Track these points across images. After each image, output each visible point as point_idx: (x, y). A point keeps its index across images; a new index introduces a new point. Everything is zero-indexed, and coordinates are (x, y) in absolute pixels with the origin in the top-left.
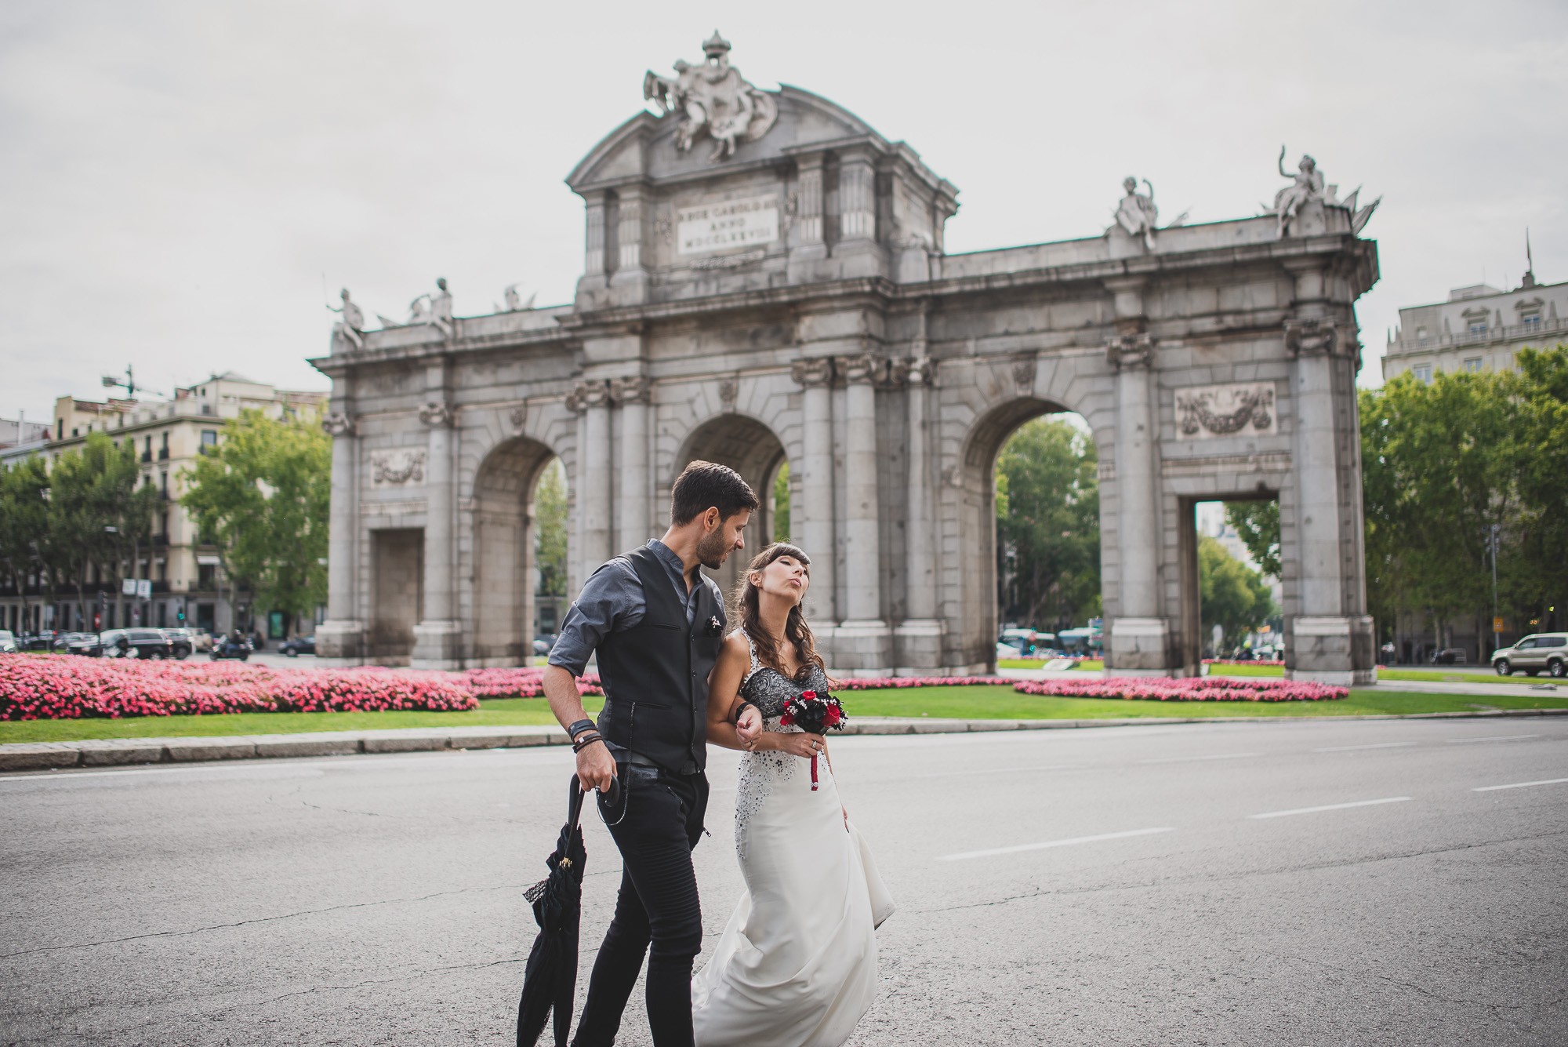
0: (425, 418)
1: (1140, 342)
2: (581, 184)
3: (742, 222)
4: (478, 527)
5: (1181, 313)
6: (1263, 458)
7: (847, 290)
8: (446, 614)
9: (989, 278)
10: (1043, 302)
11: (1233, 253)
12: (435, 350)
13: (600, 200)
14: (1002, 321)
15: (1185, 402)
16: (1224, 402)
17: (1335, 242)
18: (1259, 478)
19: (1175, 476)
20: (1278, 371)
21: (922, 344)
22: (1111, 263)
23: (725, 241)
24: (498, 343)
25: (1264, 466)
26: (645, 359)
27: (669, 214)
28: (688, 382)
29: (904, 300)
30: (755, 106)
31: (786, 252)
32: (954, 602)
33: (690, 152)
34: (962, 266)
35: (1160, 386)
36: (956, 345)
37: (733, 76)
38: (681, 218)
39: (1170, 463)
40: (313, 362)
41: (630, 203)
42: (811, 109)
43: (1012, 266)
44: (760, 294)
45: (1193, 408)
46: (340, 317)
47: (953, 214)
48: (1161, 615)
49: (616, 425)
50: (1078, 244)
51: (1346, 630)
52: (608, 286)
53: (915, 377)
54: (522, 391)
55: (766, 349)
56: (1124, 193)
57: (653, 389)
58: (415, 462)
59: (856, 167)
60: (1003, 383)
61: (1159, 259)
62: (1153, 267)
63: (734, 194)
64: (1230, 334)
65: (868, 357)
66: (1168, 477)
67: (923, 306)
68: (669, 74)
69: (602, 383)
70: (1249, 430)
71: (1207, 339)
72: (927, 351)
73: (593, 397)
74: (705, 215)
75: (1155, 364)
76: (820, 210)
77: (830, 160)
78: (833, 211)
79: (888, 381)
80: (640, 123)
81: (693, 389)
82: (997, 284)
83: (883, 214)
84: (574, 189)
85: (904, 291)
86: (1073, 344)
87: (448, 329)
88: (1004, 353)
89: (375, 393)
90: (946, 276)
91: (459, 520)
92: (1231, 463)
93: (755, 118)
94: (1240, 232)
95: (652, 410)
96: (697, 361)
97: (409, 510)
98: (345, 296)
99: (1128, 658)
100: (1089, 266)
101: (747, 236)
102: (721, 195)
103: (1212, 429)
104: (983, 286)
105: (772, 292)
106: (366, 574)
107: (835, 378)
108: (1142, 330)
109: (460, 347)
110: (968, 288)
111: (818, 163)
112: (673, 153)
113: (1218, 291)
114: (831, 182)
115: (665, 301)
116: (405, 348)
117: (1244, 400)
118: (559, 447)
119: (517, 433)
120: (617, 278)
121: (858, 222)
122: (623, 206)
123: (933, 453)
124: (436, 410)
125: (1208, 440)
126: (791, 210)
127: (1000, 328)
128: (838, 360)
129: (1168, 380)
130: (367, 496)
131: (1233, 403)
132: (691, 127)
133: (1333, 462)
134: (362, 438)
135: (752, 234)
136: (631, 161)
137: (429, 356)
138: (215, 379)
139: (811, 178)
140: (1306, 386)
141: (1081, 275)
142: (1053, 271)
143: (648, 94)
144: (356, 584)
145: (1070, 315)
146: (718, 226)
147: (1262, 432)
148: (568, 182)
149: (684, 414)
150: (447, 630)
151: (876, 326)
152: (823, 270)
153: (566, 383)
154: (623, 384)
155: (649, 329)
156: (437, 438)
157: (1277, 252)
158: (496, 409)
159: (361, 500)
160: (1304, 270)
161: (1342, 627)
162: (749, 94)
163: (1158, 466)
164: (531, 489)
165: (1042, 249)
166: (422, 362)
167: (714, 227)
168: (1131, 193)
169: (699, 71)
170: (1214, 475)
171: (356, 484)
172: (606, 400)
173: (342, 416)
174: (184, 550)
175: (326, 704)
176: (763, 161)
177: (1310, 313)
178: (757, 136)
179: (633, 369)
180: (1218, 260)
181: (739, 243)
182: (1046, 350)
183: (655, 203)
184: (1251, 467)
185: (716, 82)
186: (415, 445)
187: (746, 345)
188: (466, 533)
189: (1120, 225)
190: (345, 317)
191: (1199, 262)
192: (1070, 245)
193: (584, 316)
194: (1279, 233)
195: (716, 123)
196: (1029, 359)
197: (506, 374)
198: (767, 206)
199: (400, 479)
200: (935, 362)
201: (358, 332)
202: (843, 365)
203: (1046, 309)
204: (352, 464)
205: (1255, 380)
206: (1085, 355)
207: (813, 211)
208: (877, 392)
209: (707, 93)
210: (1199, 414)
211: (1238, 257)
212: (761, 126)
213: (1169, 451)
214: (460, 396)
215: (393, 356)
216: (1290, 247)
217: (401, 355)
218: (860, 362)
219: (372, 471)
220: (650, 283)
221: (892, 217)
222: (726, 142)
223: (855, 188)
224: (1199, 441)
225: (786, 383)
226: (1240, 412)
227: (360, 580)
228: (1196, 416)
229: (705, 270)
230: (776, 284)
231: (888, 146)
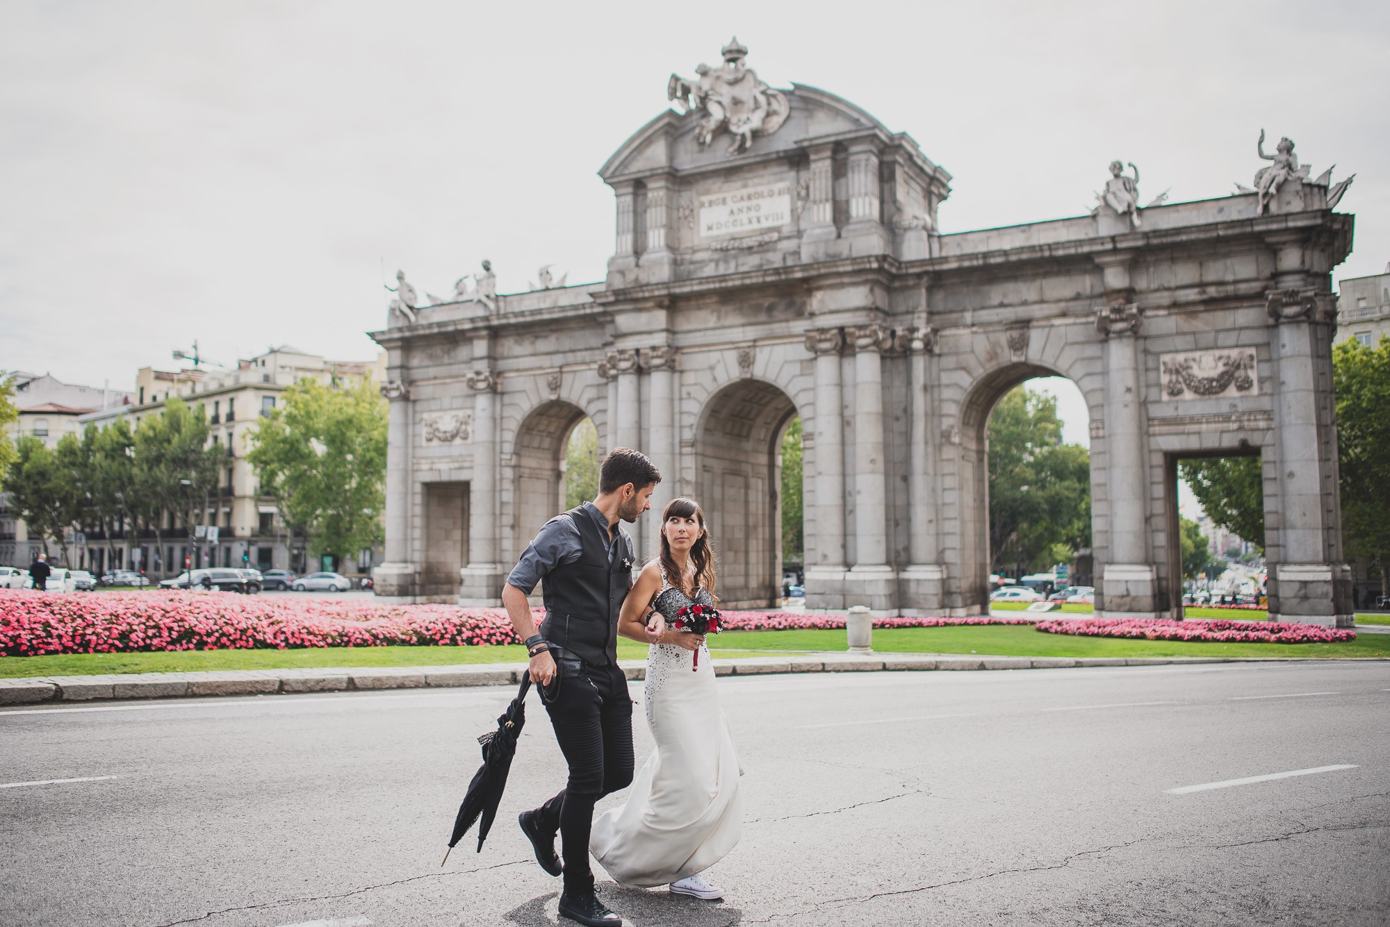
0: (472, 384)
1: (1128, 312)
2: (613, 175)
3: (758, 208)
4: (517, 480)
5: (1166, 285)
6: (1245, 417)
7: (856, 267)
8: (490, 558)
9: (986, 255)
10: (1035, 276)
11: (1217, 229)
12: (481, 324)
13: (630, 190)
14: (996, 294)
15: (1170, 366)
16: (1207, 366)
17: (1315, 217)
18: (1241, 435)
19: (1161, 434)
20: (1259, 337)
21: (924, 315)
22: (1101, 240)
23: (742, 225)
24: (538, 318)
25: (1246, 424)
26: (670, 331)
27: (692, 202)
28: (709, 351)
29: (907, 276)
30: (769, 104)
31: (799, 234)
32: (954, 549)
33: (710, 146)
34: (959, 245)
35: (1146, 352)
36: (954, 316)
37: (749, 77)
38: (702, 205)
39: (1156, 422)
40: (372, 335)
41: (657, 192)
42: (821, 105)
43: (1007, 243)
44: (777, 271)
45: (1177, 372)
46: (396, 296)
47: (945, 198)
48: (1149, 561)
49: (644, 390)
50: (1067, 223)
51: (1328, 576)
52: (637, 265)
53: (917, 345)
54: (558, 360)
55: (781, 321)
56: (1110, 176)
57: (677, 357)
58: (462, 423)
59: (863, 157)
60: (999, 350)
61: (1146, 235)
62: (1140, 243)
63: (750, 182)
64: (1212, 304)
65: (875, 327)
66: (1154, 435)
67: (925, 280)
68: (691, 77)
69: (633, 352)
70: (1232, 391)
71: (1190, 309)
72: (928, 321)
73: (623, 365)
74: (724, 201)
75: (1142, 332)
76: (830, 196)
77: (839, 150)
78: (842, 196)
79: (892, 349)
80: (666, 120)
81: (714, 356)
82: (993, 261)
83: (887, 199)
84: (605, 180)
85: (907, 268)
86: (1064, 315)
87: (492, 305)
88: (1000, 323)
89: (427, 362)
90: (944, 254)
91: (501, 474)
92: (1215, 422)
93: (768, 115)
94: (1221, 210)
95: (677, 375)
96: (717, 332)
97: (456, 465)
98: (400, 277)
99: (1119, 600)
100: (1080, 242)
101: (763, 220)
102: (739, 184)
103: (1196, 391)
104: (981, 262)
105: (787, 269)
106: (418, 522)
107: (844, 347)
108: (1129, 301)
109: (504, 321)
110: (966, 264)
111: (828, 153)
112: (695, 147)
113: (1201, 264)
114: (840, 170)
115: (689, 278)
116: (454, 322)
117: (1225, 365)
118: (591, 409)
119: (554, 397)
120: (644, 259)
121: (864, 206)
122: (650, 195)
123: (934, 414)
124: (482, 377)
125: (1193, 401)
126: (803, 196)
127: (995, 300)
128: (847, 330)
129: (1154, 346)
130: (419, 453)
131: (1216, 366)
132: (712, 123)
133: (1314, 421)
134: (415, 401)
135: (767, 219)
136: (658, 154)
137: (475, 329)
138: (273, 351)
139: (821, 167)
140: (1287, 351)
141: (1072, 251)
142: (1046, 247)
143: (672, 95)
144: (409, 531)
145: (1061, 288)
146: (736, 211)
147: (1243, 393)
148: (601, 174)
149: (706, 379)
150: (492, 572)
151: (881, 299)
152: (832, 251)
153: (597, 352)
154: (651, 353)
155: (674, 304)
156: (483, 401)
157: (1258, 228)
158: (534, 375)
159: (414, 457)
160: (1284, 243)
161: (1323, 574)
162: (763, 93)
163: (1145, 424)
164: (563, 448)
165: (1034, 228)
166: (469, 335)
167: (732, 212)
168: (1117, 176)
169: (718, 74)
170: (1199, 433)
171: (409, 441)
172: (635, 367)
173: (398, 382)
174: (247, 500)
175: (459, 638)
176: (778, 152)
177: (1290, 283)
178: (771, 131)
179: (660, 339)
180: (1202, 236)
181: (756, 226)
182: (1038, 320)
183: (679, 191)
184: (1235, 426)
185: (734, 83)
186: (462, 408)
187: (763, 317)
188: (508, 485)
189: (1107, 205)
190: (401, 296)
191: (1184, 238)
192: (1061, 223)
193: (616, 293)
194: (1260, 210)
195: (734, 120)
196: (1022, 328)
197: (543, 345)
198: (780, 194)
199: (449, 438)
200: (935, 331)
201: (411, 308)
202: (852, 334)
203: (1038, 283)
204: (406, 425)
205: (1237, 346)
206: (1074, 324)
207: (824, 197)
208: (883, 358)
209: (726, 93)
210: (1183, 377)
211: (1221, 233)
212: (775, 122)
213: (1155, 411)
214: (502, 365)
215: (444, 329)
216: (1272, 222)
217: (451, 328)
218: (868, 332)
219: (424, 431)
220: (675, 263)
221: (895, 201)
222: (743, 136)
223: (862, 175)
224: (1184, 401)
225: (800, 351)
226: (1223, 374)
227: (413, 527)
228: (1181, 379)
229: (724, 250)
230: (790, 262)
231: (891, 137)
